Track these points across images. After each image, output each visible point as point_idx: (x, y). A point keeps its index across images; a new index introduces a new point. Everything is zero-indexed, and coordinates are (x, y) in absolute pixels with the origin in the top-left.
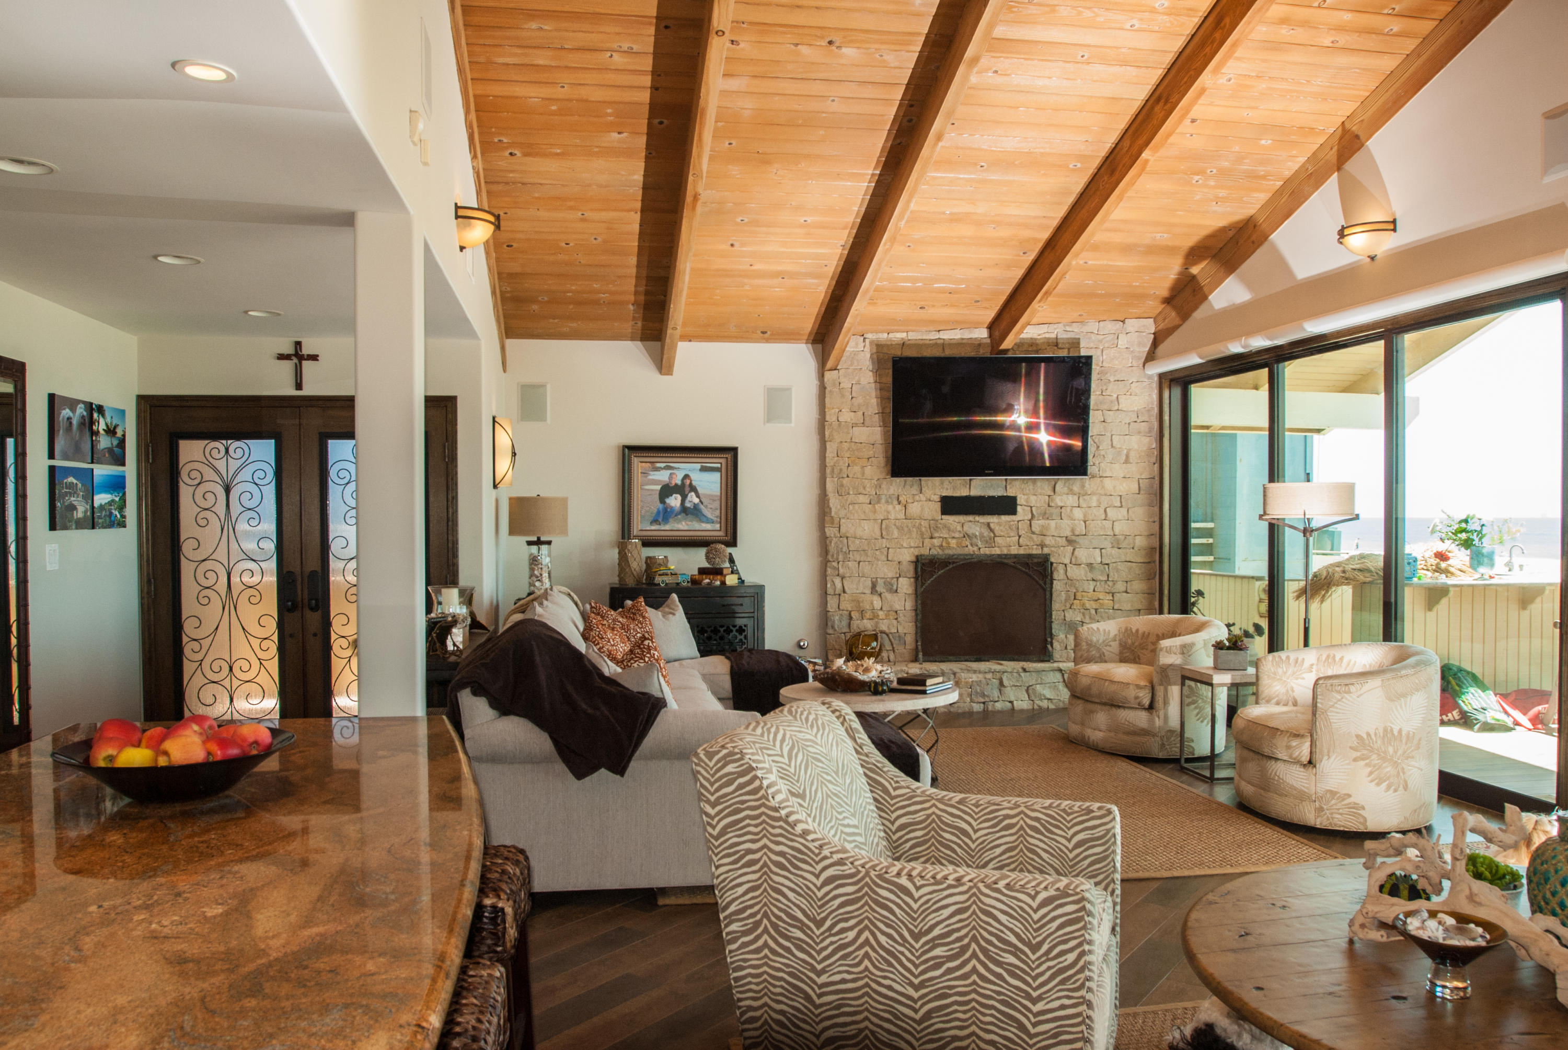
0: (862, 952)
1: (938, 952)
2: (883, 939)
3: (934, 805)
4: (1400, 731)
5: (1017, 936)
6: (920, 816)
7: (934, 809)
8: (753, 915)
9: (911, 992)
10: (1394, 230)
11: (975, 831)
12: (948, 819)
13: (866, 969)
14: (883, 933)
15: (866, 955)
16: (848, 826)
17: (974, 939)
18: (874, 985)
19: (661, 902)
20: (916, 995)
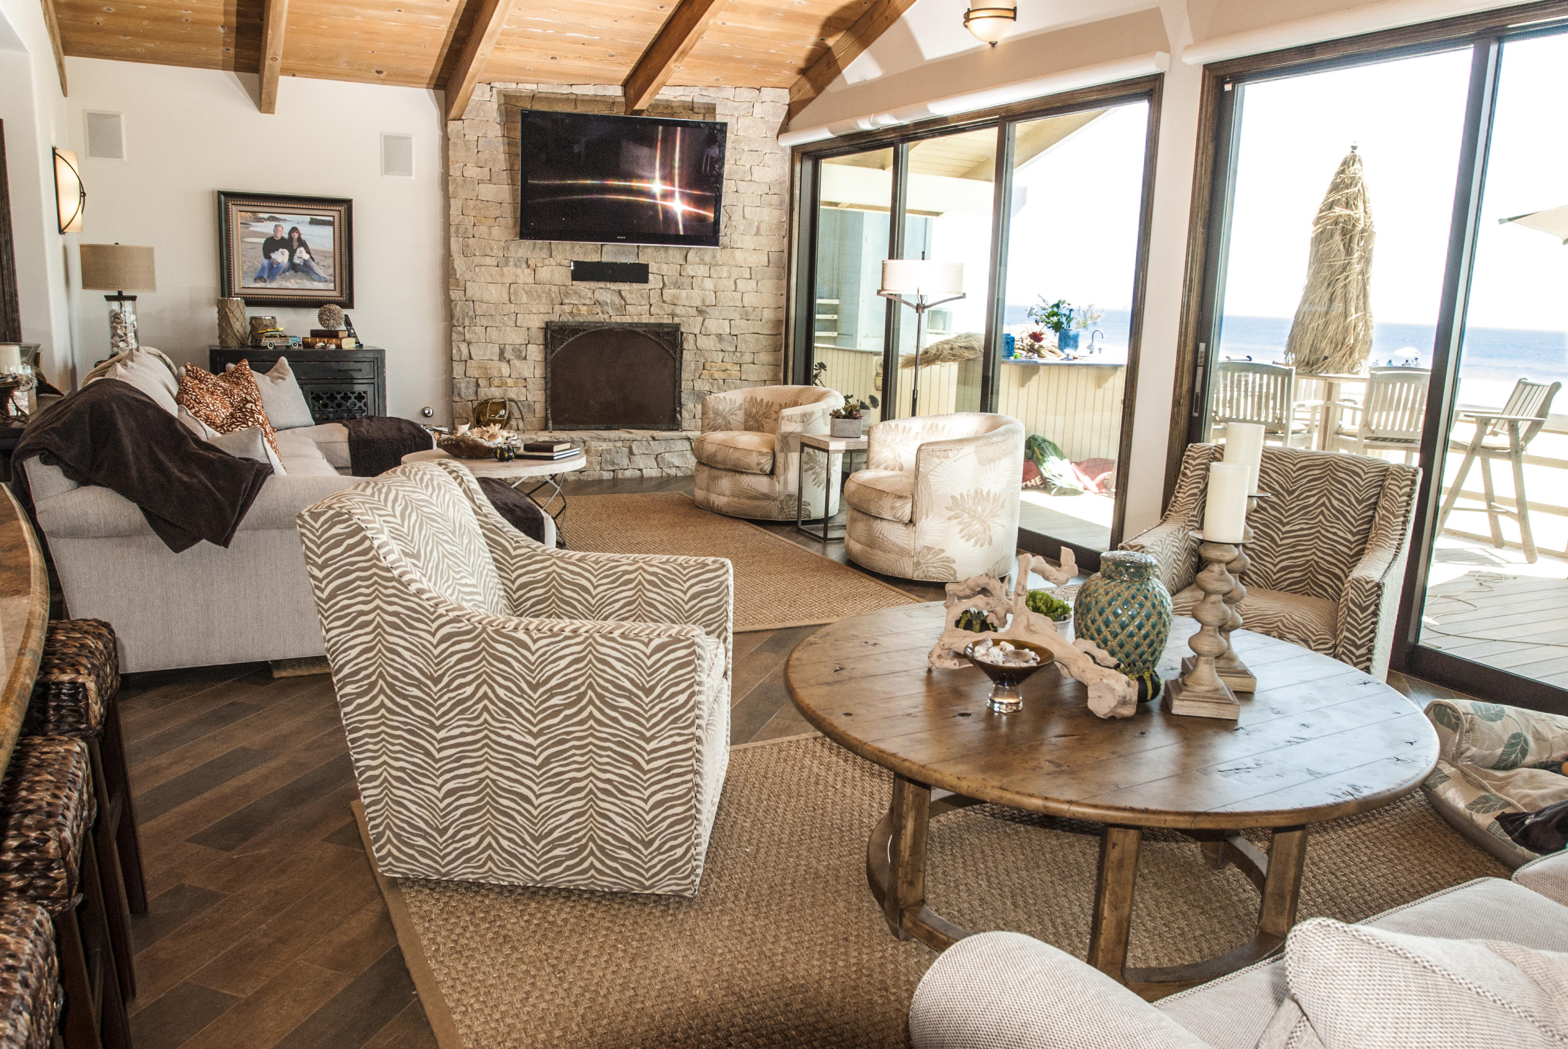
0: (480, 706)
1: (556, 700)
2: (501, 692)
3: (554, 563)
4: (988, 493)
5: (631, 681)
6: (540, 575)
7: (554, 567)
8: (368, 676)
9: (529, 740)
10: (1014, 18)
11: (595, 588)
12: (568, 576)
13: (486, 721)
14: (501, 686)
15: (485, 708)
16: (466, 585)
17: (591, 686)
18: (493, 737)
19: (277, 674)
20: (535, 743)
